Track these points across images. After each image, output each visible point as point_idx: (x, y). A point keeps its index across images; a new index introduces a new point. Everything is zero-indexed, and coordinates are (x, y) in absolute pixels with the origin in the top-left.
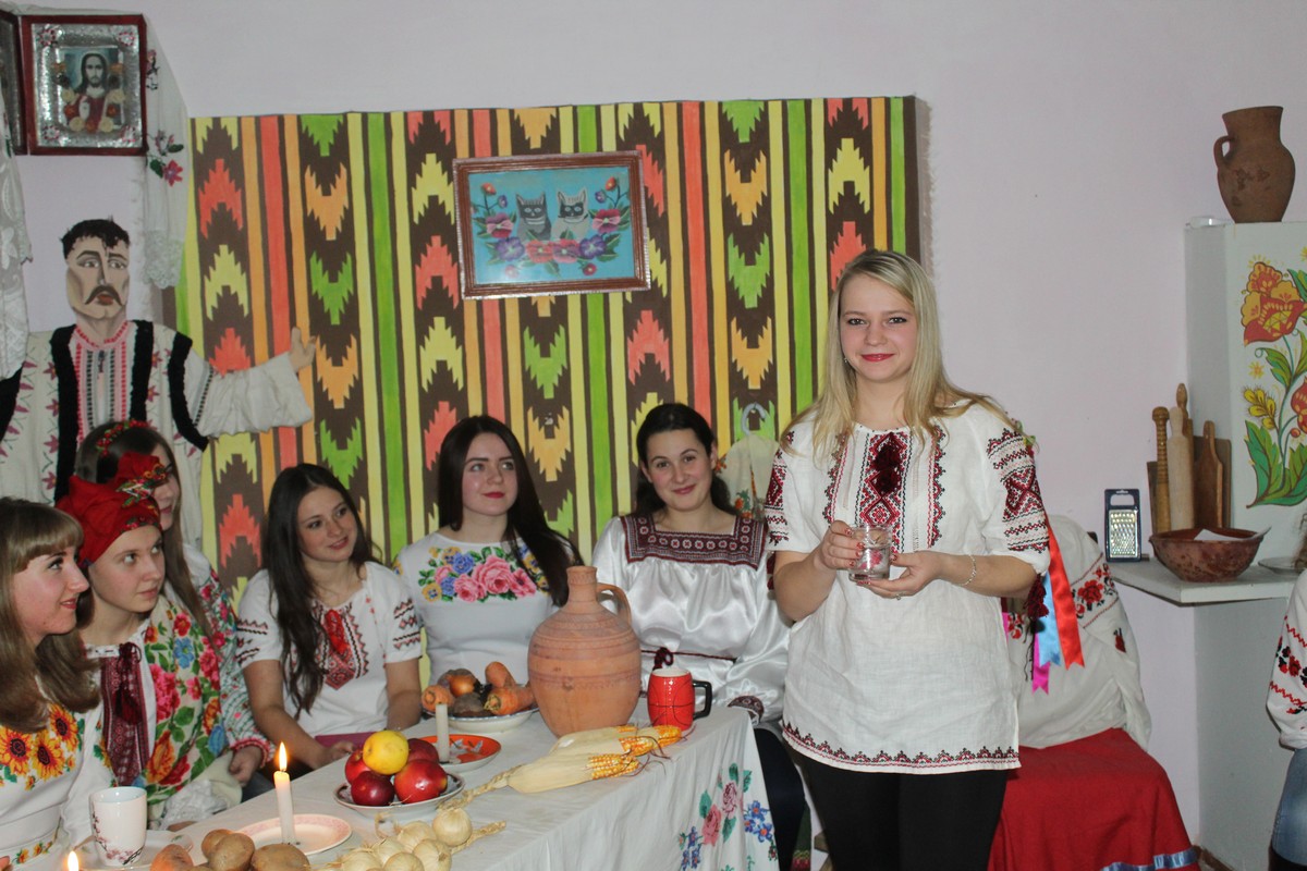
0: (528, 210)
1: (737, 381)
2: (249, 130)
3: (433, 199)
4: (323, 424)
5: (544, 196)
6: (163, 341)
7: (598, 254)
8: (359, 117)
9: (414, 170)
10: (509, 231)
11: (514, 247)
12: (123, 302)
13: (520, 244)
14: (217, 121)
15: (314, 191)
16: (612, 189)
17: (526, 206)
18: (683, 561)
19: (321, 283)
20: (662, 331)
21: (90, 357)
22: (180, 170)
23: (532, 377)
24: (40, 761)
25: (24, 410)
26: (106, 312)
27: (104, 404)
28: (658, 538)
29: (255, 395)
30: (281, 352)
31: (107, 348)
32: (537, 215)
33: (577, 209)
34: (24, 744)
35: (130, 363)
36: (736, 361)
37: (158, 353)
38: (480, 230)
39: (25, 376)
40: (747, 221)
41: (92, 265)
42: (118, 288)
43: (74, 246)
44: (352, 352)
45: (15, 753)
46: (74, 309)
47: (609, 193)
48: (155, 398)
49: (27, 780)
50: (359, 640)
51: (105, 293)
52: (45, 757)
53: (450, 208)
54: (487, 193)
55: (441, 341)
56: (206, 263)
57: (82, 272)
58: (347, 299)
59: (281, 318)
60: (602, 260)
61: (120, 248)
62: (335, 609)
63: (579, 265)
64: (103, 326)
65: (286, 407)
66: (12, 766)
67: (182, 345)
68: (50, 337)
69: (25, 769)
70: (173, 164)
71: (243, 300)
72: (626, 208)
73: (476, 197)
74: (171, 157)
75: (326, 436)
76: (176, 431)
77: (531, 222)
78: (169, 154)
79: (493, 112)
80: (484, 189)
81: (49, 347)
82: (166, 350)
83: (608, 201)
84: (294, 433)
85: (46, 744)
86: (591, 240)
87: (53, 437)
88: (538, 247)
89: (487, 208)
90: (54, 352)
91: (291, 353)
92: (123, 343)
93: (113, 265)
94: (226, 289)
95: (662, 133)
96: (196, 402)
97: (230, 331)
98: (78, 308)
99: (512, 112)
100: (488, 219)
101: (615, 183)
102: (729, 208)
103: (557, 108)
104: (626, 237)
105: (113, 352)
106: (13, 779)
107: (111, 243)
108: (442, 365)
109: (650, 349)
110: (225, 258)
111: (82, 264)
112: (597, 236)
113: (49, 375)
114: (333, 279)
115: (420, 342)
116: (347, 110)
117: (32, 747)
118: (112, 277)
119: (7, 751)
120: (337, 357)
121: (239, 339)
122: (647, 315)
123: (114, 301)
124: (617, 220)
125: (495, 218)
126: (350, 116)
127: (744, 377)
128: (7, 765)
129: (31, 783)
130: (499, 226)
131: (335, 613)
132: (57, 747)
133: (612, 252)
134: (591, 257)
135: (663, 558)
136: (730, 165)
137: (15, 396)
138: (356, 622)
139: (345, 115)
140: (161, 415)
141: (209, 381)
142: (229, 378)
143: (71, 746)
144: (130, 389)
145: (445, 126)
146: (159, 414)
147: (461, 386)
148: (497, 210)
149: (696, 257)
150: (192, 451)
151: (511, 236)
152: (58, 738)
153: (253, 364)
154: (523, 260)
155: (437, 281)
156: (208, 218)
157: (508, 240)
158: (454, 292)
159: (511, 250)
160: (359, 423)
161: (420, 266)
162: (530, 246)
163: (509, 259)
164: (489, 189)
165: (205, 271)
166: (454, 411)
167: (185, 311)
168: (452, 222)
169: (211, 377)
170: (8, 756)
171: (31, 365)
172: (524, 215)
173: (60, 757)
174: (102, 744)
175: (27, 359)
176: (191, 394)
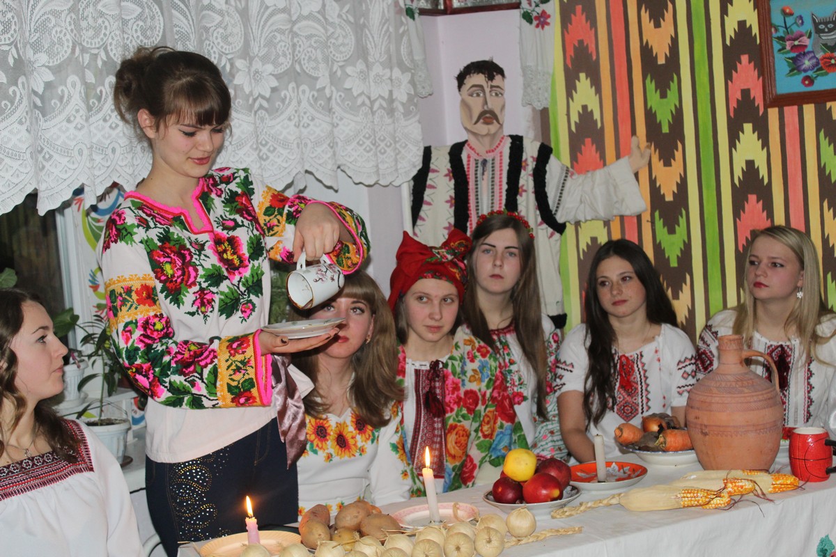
0: (822, 27)
3: (742, 24)
4: (657, 214)
6: (531, 149)
10: (806, 46)
11: (809, 60)
12: (501, 123)
13: (814, 57)
15: (648, 25)
17: (820, 23)
19: (654, 99)
21: (477, 164)
22: (549, 16)
23: (827, 172)
24: (338, 444)
25: (429, 204)
26: (489, 130)
27: (487, 199)
29: (599, 191)
30: (624, 156)
31: (489, 157)
32: (830, 31)
34: (326, 430)
35: (506, 168)
37: (526, 160)
38: (780, 47)
39: (431, 179)
41: (478, 95)
42: (497, 112)
43: (465, 81)
44: (678, 154)
45: (318, 435)
46: (466, 129)
48: (524, 194)
49: (325, 455)
50: (646, 381)
51: (488, 115)
52: (342, 441)
53: (755, 30)
54: (786, 14)
55: (749, 143)
56: (570, 88)
57: (470, 100)
58: (674, 112)
59: (625, 128)
61: (498, 81)
62: (627, 355)
64: (487, 140)
65: (623, 200)
66: (315, 443)
67: (545, 153)
68: (448, 150)
69: (324, 447)
70: (544, 12)
71: (597, 116)
73: (777, 18)
74: (543, 7)
75: (659, 223)
76: (539, 219)
77: (825, 37)
78: (541, 5)
80: (784, 12)
81: (448, 157)
82: (533, 157)
84: (635, 220)
85: (344, 434)
87: (449, 223)
88: (831, 58)
89: (786, 27)
90: (451, 161)
92: (501, 153)
93: (494, 94)
94: (585, 107)
96: (555, 196)
97: (588, 141)
98: (469, 127)
100: (787, 37)
105: (493, 160)
106: (315, 452)
107: (491, 78)
108: (750, 164)
110: (583, 83)
111: (471, 95)
113: (448, 178)
114: (663, 95)
115: (732, 145)
117: (332, 433)
118: (493, 104)
119: (313, 433)
120: (667, 160)
121: (594, 146)
123: (495, 121)
125: (793, 37)
128: (312, 442)
129: (328, 458)
130: (796, 43)
131: (627, 358)
132: (353, 438)
137: (423, 193)
138: (646, 368)
140: (527, 207)
141: (565, 180)
142: (580, 178)
143: (364, 438)
144: (505, 187)
146: (527, 205)
147: (766, 181)
148: (795, 29)
150: (552, 235)
151: (806, 50)
152: (355, 432)
153: (605, 165)
154: (818, 70)
155: (745, 93)
156: (571, 53)
157: (805, 54)
158: (759, 102)
159: (807, 63)
160: (684, 212)
161: (732, 82)
162: (824, 58)
163: (805, 71)
164: (788, 11)
165: (569, 95)
166: (761, 203)
167: (556, 126)
168: (758, 42)
169: (566, 177)
170: (313, 437)
171: (434, 171)
172: (819, 31)
173: (355, 445)
174: (398, 443)
175: (432, 166)
176: (552, 190)
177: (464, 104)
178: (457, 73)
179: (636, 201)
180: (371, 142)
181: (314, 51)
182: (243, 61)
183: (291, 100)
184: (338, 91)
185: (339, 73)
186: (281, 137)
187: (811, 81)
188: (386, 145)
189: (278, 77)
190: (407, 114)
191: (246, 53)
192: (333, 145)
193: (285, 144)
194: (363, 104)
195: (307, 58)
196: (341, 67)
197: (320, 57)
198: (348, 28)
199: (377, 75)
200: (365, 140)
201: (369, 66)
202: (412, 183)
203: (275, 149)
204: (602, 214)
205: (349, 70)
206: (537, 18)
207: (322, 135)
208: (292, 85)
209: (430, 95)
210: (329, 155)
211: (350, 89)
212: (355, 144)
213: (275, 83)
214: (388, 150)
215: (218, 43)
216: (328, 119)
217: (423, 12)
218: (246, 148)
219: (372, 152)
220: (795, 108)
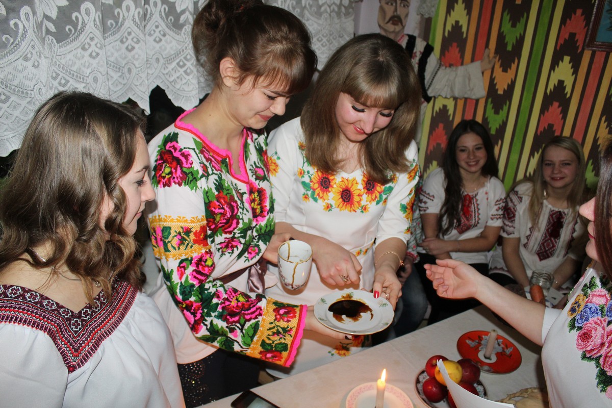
4: (490, 100)
6: (420, 46)
12: (404, 25)
19: (507, 27)
24: (342, 198)
26: (395, 29)
29: (459, 80)
30: (477, 60)
34: (330, 182)
37: (416, 53)
41: (392, 4)
42: (402, 17)
44: (514, 66)
46: (380, 26)
49: (325, 204)
50: (478, 211)
51: (396, 19)
52: (347, 197)
55: (564, 71)
56: (450, 7)
57: (386, 7)
58: (518, 38)
59: (481, 42)
62: (470, 194)
65: (473, 89)
66: (317, 192)
67: (429, 50)
69: (325, 197)
71: (464, 29)
75: (490, 106)
82: (420, 52)
85: (352, 190)
91: (482, 62)
93: (402, 5)
94: (457, 22)
96: (430, 78)
97: (455, 44)
98: (382, 25)
108: (561, 82)
110: (460, 6)
111: (387, 4)
114: (514, 25)
115: (552, 68)
117: (335, 186)
118: (401, 11)
120: (505, 68)
121: (458, 49)
123: (400, 24)
128: (314, 190)
129: (328, 207)
131: (469, 196)
132: (359, 195)
138: (478, 202)
141: (438, 70)
142: (448, 69)
147: (568, 95)
150: (423, 103)
152: (364, 191)
153: (462, 64)
155: (572, 35)
158: (580, 43)
160: (508, 103)
161: (565, 26)
165: (448, 12)
166: (560, 108)
167: (435, 30)
168: (593, 1)
169: (439, 68)
176: (428, 75)
177: (382, 9)
179: (479, 90)
180: (327, 40)
190: (346, 14)
194: (326, 11)
204: (457, 95)
220: (604, 54)
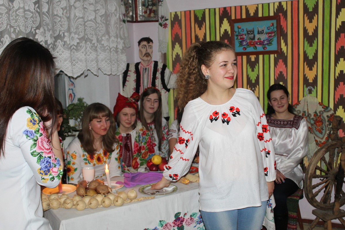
0: (249, 32)
1: (306, 80)
2: (183, 14)
3: (226, 30)
5: (254, 28)
6: (160, 66)
7: (267, 44)
8: (208, 10)
9: (221, 22)
10: (244, 38)
11: (245, 42)
12: (151, 57)
13: (247, 42)
14: (176, 13)
15: (197, 29)
16: (272, 26)
18: (277, 127)
20: (285, 65)
21: (143, 69)
22: (167, 25)
23: (249, 77)
24: (97, 161)
25: (128, 81)
26: (147, 59)
27: (146, 80)
28: (271, 121)
31: (147, 67)
32: (252, 34)
33: (262, 32)
34: (93, 156)
35: (152, 71)
36: (305, 74)
37: (159, 69)
38: (237, 38)
39: (129, 74)
40: (310, 34)
41: (144, 48)
42: (150, 53)
43: (141, 43)
45: (91, 158)
46: (140, 58)
47: (271, 27)
48: (158, 79)
49: (93, 164)
51: (147, 54)
52: (99, 159)
53: (230, 32)
54: (239, 28)
56: (173, 47)
60: (269, 46)
61: (151, 44)
63: (262, 47)
64: (147, 62)
66: (90, 161)
67: (165, 67)
68: (135, 65)
69: (93, 162)
70: (166, 23)
71: (181, 56)
72: (275, 31)
73: (236, 29)
74: (166, 22)
76: (162, 87)
77: (250, 36)
79: (241, 7)
81: (134, 67)
82: (161, 68)
83: (271, 29)
85: (100, 157)
86: (266, 40)
87: (134, 88)
88: (252, 42)
89: (239, 32)
92: (151, 66)
93: (149, 48)
94: (177, 53)
95: (287, 10)
96: (167, 80)
97: (178, 64)
98: (141, 58)
99: (246, 6)
100: (239, 35)
101: (273, 24)
102: (305, 30)
103: (258, 5)
104: (275, 39)
105: (149, 68)
106: (90, 163)
107: (149, 43)
109: (281, 70)
110: (177, 46)
111: (142, 48)
112: (267, 39)
113: (134, 73)
116: (205, 8)
117: (95, 157)
118: (149, 51)
119: (89, 157)
122: (281, 61)
123: (149, 56)
124: (273, 34)
125: (241, 35)
126: (206, 10)
127: (308, 79)
128: (89, 160)
130: (242, 37)
132: (103, 158)
133: (271, 43)
134: (265, 45)
135: (271, 126)
136: (306, 18)
137: (126, 78)
139: (205, 10)
140: (158, 84)
141: (170, 75)
143: (106, 158)
144: (152, 77)
145: (229, 11)
148: (241, 33)
149: (295, 44)
150: (166, 92)
151: (244, 39)
152: (103, 156)
154: (248, 45)
156: (174, 36)
157: (244, 41)
159: (244, 43)
162: (250, 42)
163: (244, 45)
164: (239, 27)
165: (173, 49)
167: (168, 59)
168: (230, 36)
169: (171, 74)
170: (89, 159)
171: (130, 71)
172: (248, 34)
173: (103, 160)
174: (118, 158)
175: (129, 69)
176: (166, 79)
177: (140, 51)
178: (138, 41)
180: (110, 61)
181: (92, 32)
182: (67, 33)
183: (83, 47)
184: (99, 44)
185: (100, 39)
186: (80, 58)
187: (245, 49)
188: (115, 62)
189: (79, 39)
190: (122, 53)
191: (69, 30)
192: (97, 62)
193: (81, 61)
194: (107, 49)
195: (89, 34)
196: (101, 37)
197: (94, 33)
198: (103, 25)
199: (113, 40)
200: (107, 60)
201: (110, 37)
202: (123, 74)
203: (78, 62)
205: (103, 38)
206: (164, 25)
207: (94, 58)
208: (84, 42)
209: (130, 47)
210: (96, 65)
211: (103, 44)
212: (104, 62)
213: (78, 41)
214: (115, 64)
215: (59, 27)
216: (96, 53)
217: (128, 21)
218: (67, 62)
219: (110, 65)
220: (240, 57)
